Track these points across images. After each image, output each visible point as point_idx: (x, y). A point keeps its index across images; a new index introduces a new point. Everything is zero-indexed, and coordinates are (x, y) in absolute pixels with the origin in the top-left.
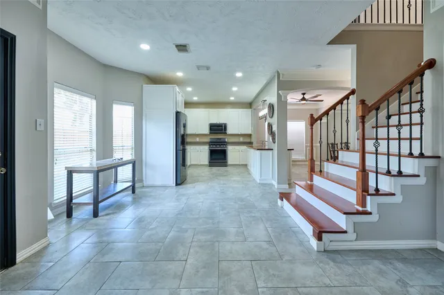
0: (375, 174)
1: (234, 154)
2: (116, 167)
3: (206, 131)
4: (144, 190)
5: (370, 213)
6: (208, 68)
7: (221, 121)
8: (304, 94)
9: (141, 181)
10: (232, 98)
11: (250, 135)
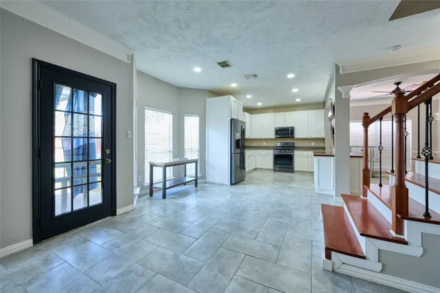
0: (424, 190)
1: (301, 159)
2: (185, 163)
3: (272, 135)
4: (206, 185)
5: (406, 243)
6: (255, 76)
7: (288, 125)
8: (398, 84)
9: (204, 177)
10: (298, 100)
11: (324, 139)
